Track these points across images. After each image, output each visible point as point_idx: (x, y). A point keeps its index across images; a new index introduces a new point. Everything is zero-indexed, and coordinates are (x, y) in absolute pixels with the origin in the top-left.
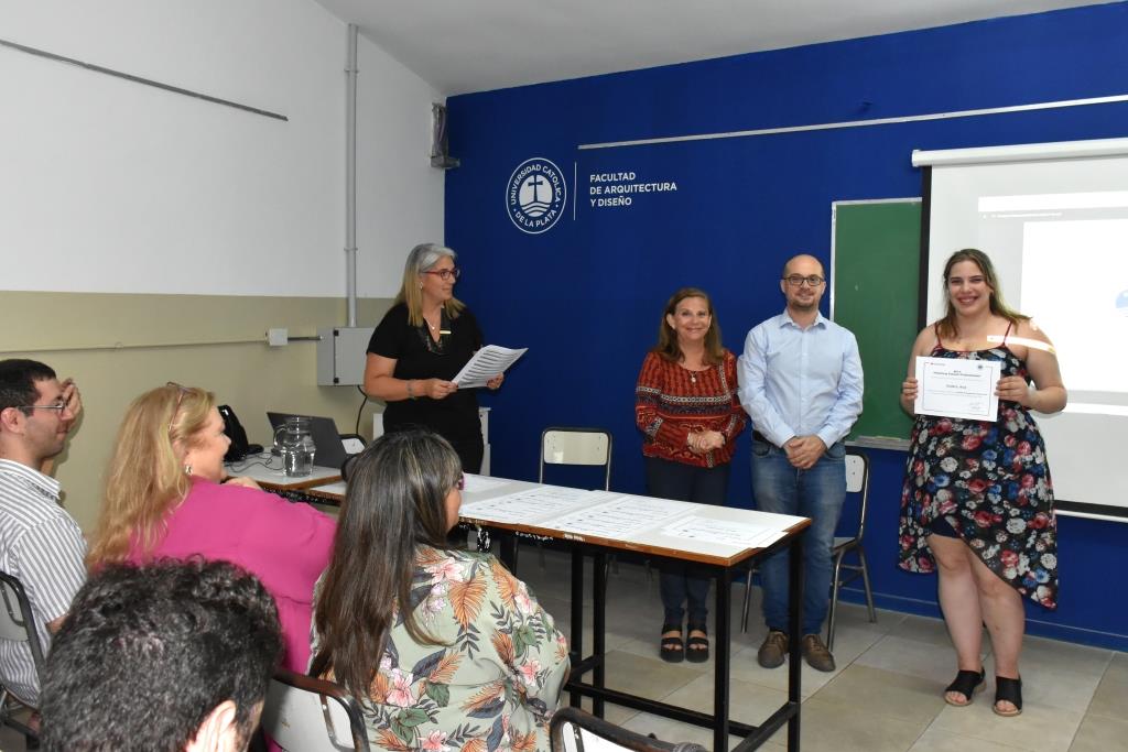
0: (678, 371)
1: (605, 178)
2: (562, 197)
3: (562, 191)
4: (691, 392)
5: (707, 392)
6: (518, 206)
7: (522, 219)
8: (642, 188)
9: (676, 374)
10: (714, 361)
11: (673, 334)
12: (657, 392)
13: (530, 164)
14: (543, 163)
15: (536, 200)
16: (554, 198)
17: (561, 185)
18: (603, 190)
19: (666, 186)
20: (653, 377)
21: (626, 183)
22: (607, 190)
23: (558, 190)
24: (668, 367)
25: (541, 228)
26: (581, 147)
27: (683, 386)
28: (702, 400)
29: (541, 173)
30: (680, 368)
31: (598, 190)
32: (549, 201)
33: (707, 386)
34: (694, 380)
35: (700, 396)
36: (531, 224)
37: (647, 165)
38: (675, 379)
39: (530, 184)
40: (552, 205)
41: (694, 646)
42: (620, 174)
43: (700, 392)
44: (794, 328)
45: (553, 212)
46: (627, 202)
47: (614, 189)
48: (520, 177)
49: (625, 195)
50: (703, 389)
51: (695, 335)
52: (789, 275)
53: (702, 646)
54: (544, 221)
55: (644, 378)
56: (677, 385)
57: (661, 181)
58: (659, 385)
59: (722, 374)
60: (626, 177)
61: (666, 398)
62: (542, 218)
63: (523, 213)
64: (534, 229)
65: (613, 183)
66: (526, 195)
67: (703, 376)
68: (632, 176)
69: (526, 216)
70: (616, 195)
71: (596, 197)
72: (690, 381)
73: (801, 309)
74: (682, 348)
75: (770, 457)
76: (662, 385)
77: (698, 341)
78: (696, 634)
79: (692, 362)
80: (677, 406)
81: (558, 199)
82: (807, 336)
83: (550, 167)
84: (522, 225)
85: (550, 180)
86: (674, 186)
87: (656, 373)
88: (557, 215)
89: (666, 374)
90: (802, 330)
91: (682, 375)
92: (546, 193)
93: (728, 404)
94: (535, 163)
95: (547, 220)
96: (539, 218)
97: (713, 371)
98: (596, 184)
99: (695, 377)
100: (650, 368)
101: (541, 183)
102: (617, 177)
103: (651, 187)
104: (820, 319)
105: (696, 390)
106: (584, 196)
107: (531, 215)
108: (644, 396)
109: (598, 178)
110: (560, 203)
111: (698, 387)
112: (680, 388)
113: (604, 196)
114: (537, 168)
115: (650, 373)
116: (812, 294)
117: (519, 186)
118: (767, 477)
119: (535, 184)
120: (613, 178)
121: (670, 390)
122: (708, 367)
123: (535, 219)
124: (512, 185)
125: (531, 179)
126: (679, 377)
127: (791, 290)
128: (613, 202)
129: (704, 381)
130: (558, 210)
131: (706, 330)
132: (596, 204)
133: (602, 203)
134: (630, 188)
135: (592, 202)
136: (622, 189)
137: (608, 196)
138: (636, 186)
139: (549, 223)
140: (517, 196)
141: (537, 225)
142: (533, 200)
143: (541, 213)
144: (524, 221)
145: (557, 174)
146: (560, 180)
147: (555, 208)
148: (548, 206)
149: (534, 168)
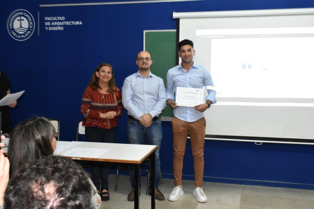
0: (98, 94)
1: (52, 19)
2: (33, 26)
3: (33, 23)
4: (103, 102)
5: (109, 102)
6: (13, 29)
7: (15, 34)
8: (68, 23)
9: (97, 95)
10: (111, 91)
11: (97, 79)
12: (90, 100)
13: (18, 12)
14: (24, 12)
15: (21, 27)
16: (29, 26)
17: (32, 21)
18: (51, 24)
19: (78, 23)
20: (88, 95)
21: (61, 21)
22: (53, 24)
23: (31, 23)
24: (95, 92)
25: (24, 38)
26: (41, 6)
27: (100, 99)
28: (106, 105)
29: (23, 16)
30: (99, 93)
31: (49, 24)
33: (108, 100)
34: (103, 97)
35: (106, 103)
36: (20, 37)
37: (70, 14)
38: (97, 96)
39: (18, 20)
40: (29, 29)
41: (104, 195)
42: (58, 17)
43: (106, 102)
44: (141, 77)
45: (29, 32)
46: (61, 29)
47: (56, 23)
49: (60, 26)
50: (107, 101)
51: (106, 80)
52: (138, 58)
53: (107, 195)
54: (25, 36)
55: (85, 96)
56: (98, 99)
57: (75, 21)
58: (91, 98)
59: (115, 96)
60: (61, 18)
61: (93, 104)
63: (15, 32)
64: (21, 39)
65: (55, 21)
66: (16, 25)
67: (108, 96)
68: (63, 18)
69: (17, 34)
70: (57, 26)
71: (48, 26)
72: (102, 97)
73: (144, 70)
74: (100, 85)
75: (135, 124)
76: (92, 98)
77: (106, 82)
78: (104, 191)
79: (104, 91)
80: (97, 107)
81: (31, 27)
82: (146, 80)
83: (27, 13)
84: (15, 37)
85: (27, 19)
86: (81, 23)
87: (90, 94)
88: (31, 33)
89: (94, 95)
90: (144, 78)
91: (100, 95)
92: (25, 24)
93: (116, 107)
94: (20, 11)
95: (26, 35)
97: (111, 94)
98: (47, 21)
99: (104, 96)
100: (87, 92)
101: (23, 20)
102: (57, 18)
103: (71, 23)
104: (151, 74)
105: (104, 101)
106: (43, 26)
107: (19, 33)
108: (84, 102)
109: (49, 19)
110: (32, 29)
111: (105, 100)
112: (99, 100)
113: (51, 26)
114: (21, 13)
115: (87, 94)
116: (147, 64)
117: (13, 21)
118: (133, 131)
119: (21, 20)
120: (55, 19)
121: (95, 101)
122: (108, 93)
123: (20, 35)
124: (10, 20)
125: (19, 18)
126: (99, 96)
127: (140, 64)
128: (55, 29)
129: (108, 98)
130: (31, 31)
131: (109, 79)
132: (48, 29)
133: (51, 29)
134: (63, 23)
135: (47, 28)
136: (59, 24)
137: (53, 26)
138: (65, 22)
139: (27, 37)
140: (12, 25)
141: (22, 37)
142: (20, 27)
143: (24, 33)
144: (16, 35)
145: (31, 17)
146: (32, 19)
147: (30, 31)
148: (27, 30)
149: (20, 13)
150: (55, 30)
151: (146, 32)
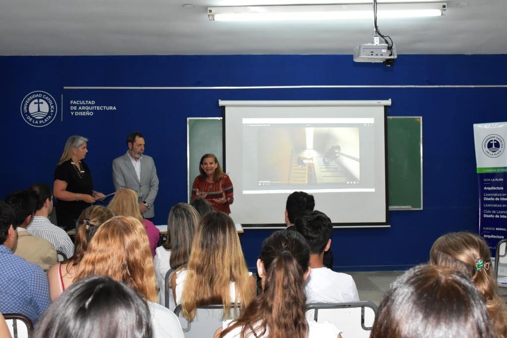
1: (78, 102)
2: (55, 110)
3: (55, 107)
6: (28, 113)
7: (30, 119)
8: (98, 108)
9: (204, 184)
13: (36, 93)
14: (43, 94)
15: (39, 110)
16: (50, 110)
17: (54, 104)
18: (78, 108)
19: (111, 108)
21: (90, 105)
22: (80, 108)
23: (52, 107)
25: (42, 124)
26: (65, 88)
29: (42, 98)
31: (75, 108)
32: (48, 112)
36: (37, 122)
37: (101, 98)
38: (203, 186)
39: (35, 103)
40: (49, 114)
42: (87, 101)
45: (50, 117)
46: (91, 114)
47: (83, 108)
48: (29, 99)
49: (90, 111)
50: (212, 189)
54: (44, 121)
57: (108, 106)
60: (90, 102)
62: (43, 119)
63: (31, 117)
64: (39, 124)
65: (82, 106)
66: (33, 108)
68: (93, 102)
69: (33, 118)
70: (85, 111)
71: (74, 111)
76: (198, 188)
81: (52, 111)
83: (47, 95)
84: (31, 123)
85: (47, 102)
86: (115, 108)
88: (52, 119)
89: (200, 184)
94: (38, 93)
95: (46, 120)
96: (41, 120)
97: (217, 183)
98: (74, 105)
101: (42, 103)
102: (85, 102)
103: (103, 108)
106: (68, 110)
107: (36, 118)
109: (75, 102)
110: (54, 113)
113: (78, 111)
114: (40, 95)
117: (29, 104)
119: (39, 103)
120: (83, 103)
123: (39, 120)
124: (24, 103)
125: (36, 101)
128: (84, 114)
130: (53, 116)
132: (74, 114)
133: (77, 114)
134: (92, 108)
135: (72, 113)
136: (88, 108)
137: (80, 111)
138: (95, 107)
139: (47, 122)
140: (28, 109)
141: (40, 123)
142: (37, 110)
143: (42, 118)
144: (32, 121)
145: (51, 99)
146: (53, 102)
147: (50, 115)
148: (47, 114)
149: (37, 95)
150: (83, 116)
151: (190, 120)
